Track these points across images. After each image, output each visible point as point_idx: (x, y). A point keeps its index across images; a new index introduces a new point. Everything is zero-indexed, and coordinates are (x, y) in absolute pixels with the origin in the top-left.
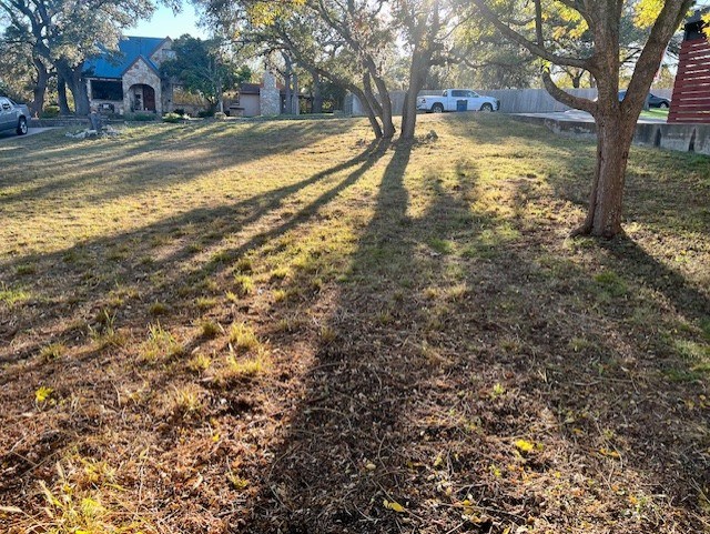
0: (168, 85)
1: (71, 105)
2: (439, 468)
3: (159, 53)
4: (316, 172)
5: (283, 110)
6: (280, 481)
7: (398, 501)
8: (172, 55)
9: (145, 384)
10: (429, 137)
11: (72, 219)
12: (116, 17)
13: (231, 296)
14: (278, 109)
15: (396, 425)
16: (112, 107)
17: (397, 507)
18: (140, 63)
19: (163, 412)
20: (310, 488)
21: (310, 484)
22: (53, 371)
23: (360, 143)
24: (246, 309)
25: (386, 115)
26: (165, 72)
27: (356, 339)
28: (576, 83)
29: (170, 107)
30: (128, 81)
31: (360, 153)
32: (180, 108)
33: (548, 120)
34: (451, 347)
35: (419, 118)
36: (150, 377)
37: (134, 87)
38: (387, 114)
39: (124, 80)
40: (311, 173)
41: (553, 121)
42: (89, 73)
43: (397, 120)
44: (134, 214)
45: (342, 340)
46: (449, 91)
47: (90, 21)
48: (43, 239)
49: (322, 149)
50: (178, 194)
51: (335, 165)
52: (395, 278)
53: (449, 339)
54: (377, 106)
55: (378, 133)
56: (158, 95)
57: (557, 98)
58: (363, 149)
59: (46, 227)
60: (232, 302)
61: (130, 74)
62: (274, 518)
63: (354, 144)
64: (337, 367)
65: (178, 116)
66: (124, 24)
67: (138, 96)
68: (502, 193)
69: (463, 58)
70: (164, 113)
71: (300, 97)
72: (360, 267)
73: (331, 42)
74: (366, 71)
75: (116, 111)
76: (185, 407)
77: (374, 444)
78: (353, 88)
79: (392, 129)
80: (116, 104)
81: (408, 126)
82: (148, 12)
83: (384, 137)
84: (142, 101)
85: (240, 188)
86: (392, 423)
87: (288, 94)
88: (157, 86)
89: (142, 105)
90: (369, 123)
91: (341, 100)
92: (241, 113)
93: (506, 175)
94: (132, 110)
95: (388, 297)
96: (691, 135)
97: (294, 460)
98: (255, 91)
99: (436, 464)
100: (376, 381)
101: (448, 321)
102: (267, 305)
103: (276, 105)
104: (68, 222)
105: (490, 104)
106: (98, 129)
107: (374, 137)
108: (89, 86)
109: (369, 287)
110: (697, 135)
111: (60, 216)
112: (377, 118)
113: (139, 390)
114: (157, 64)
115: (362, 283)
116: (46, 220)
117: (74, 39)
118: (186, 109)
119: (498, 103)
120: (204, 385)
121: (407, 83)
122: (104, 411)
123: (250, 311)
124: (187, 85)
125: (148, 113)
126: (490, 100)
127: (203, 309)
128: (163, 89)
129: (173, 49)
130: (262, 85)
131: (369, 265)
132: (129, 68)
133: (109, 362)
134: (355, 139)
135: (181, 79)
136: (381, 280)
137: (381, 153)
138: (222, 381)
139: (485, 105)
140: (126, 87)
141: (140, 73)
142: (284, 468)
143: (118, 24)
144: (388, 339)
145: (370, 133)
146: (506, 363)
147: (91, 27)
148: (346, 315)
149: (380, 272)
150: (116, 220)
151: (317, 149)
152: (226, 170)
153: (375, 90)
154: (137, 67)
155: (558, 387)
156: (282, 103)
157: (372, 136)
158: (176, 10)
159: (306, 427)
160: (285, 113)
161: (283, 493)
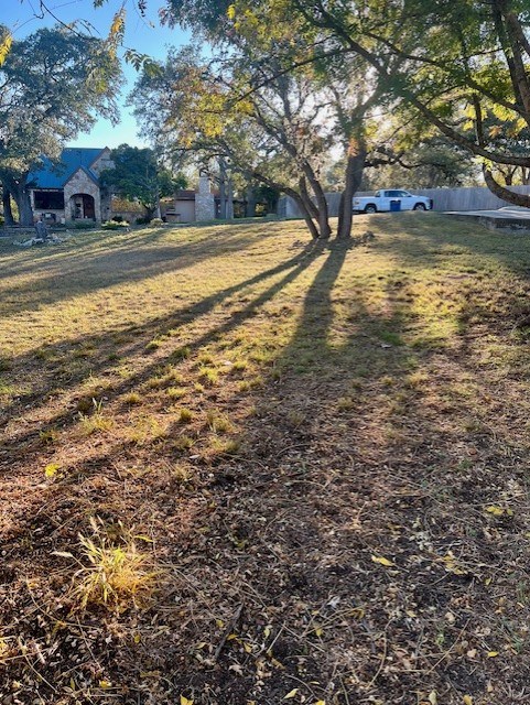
0: (107, 194)
1: (16, 215)
2: (418, 530)
3: (98, 163)
4: (258, 273)
5: (217, 215)
6: (275, 542)
7: (385, 557)
8: (111, 165)
9: (139, 461)
10: (365, 236)
11: (35, 321)
12: (57, 130)
13: (199, 386)
14: (212, 214)
15: (373, 495)
16: (54, 216)
17: (385, 562)
18: (81, 173)
19: (160, 483)
20: (303, 547)
21: (302, 543)
22: (54, 452)
23: (297, 244)
24: (213, 398)
25: (322, 217)
26: (104, 182)
27: (322, 422)
28: (509, 180)
29: (109, 215)
30: (69, 191)
31: (298, 253)
32: (118, 215)
33: (483, 217)
34: (414, 429)
35: (356, 218)
36: (142, 456)
37: (74, 197)
38: (323, 215)
39: (66, 191)
40: (254, 274)
41: (488, 219)
42: (32, 185)
43: (333, 221)
44: (92, 316)
45: (308, 424)
46: (382, 192)
47: (35, 135)
48: (11, 340)
49: (260, 251)
50: (129, 295)
51: (275, 266)
52: (351, 369)
53: (411, 421)
54: (313, 208)
55: (315, 234)
56: (97, 203)
57: (500, 196)
58: (300, 250)
59: (12, 328)
60: (200, 392)
61: (70, 184)
62: (276, 570)
63: (291, 245)
64: (308, 447)
65: (117, 223)
66: (65, 136)
67: (78, 205)
68: (444, 288)
69: (397, 159)
70: (104, 222)
71: (234, 202)
72: (315, 359)
73: (263, 147)
74: (302, 174)
75: (58, 220)
76: (179, 479)
77: (355, 511)
78: (289, 191)
79: (328, 230)
80: (58, 213)
81: (345, 226)
82: (88, 125)
83: (321, 237)
84: (81, 209)
85: (188, 289)
86: (369, 494)
87: (223, 199)
88: (96, 195)
89: (82, 213)
90: (305, 225)
91: (275, 203)
92: (177, 219)
93: (446, 272)
94: (73, 217)
95: (347, 386)
97: (284, 523)
98: (191, 197)
99: (415, 526)
100: (348, 459)
101: (408, 406)
102: (233, 394)
103: (211, 210)
104: (31, 324)
105: (422, 204)
106: (44, 238)
107: (311, 238)
108: (32, 197)
109: (327, 376)
111: (23, 319)
112: (314, 221)
113: (135, 467)
114: (97, 174)
115: (319, 373)
116: (10, 322)
117: (20, 152)
118: (124, 216)
119: (431, 202)
120: (192, 462)
121: (343, 185)
122: (109, 483)
123: (219, 400)
124: (125, 193)
125: (88, 221)
126: (423, 199)
127: (175, 399)
128: (102, 197)
129: (111, 159)
130: (197, 191)
131: (324, 357)
132: (70, 179)
133: (101, 444)
134: (292, 241)
135: (120, 188)
136: (336, 370)
137: (319, 252)
138: (207, 458)
139: (418, 204)
140: (67, 197)
141: (80, 184)
142: (277, 531)
143: (59, 137)
144: (353, 423)
145: (306, 234)
146: (468, 441)
147: (36, 140)
148: (309, 402)
149: (335, 364)
150: (75, 321)
151: (256, 251)
152: (172, 273)
153: (312, 192)
154: (77, 178)
155: (521, 462)
156: (217, 208)
157: (308, 237)
158: (115, 121)
159: (290, 497)
160: (219, 218)
161: (280, 551)
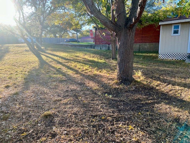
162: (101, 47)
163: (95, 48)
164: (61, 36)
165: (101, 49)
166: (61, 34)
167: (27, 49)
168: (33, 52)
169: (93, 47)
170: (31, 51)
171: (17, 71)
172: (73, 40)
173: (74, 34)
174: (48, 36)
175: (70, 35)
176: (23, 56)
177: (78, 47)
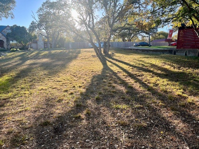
3: (5, 30)
10: (112, 54)
56: (5, 43)
92: (33, 48)
96: (185, 52)
98: (36, 42)
110: (187, 51)
128: (7, 41)
129: (10, 29)
156: (45, 45)
160: (45, 48)
162: (186, 52)
163: (176, 53)
164: (130, 40)
165: (186, 54)
166: (130, 38)
167: (94, 55)
168: (100, 58)
169: (173, 52)
170: (97, 57)
171: (74, 87)
172: (143, 44)
173: (145, 37)
174: (117, 40)
175: (140, 38)
176: (88, 62)
177: (151, 53)
